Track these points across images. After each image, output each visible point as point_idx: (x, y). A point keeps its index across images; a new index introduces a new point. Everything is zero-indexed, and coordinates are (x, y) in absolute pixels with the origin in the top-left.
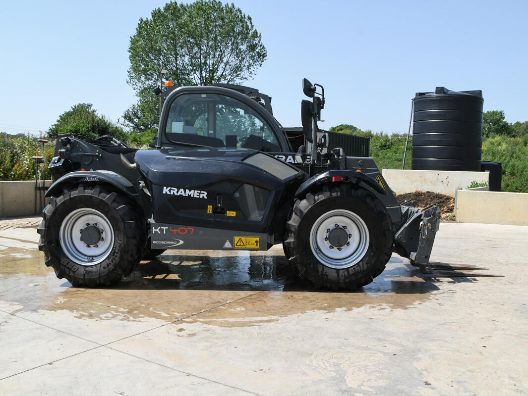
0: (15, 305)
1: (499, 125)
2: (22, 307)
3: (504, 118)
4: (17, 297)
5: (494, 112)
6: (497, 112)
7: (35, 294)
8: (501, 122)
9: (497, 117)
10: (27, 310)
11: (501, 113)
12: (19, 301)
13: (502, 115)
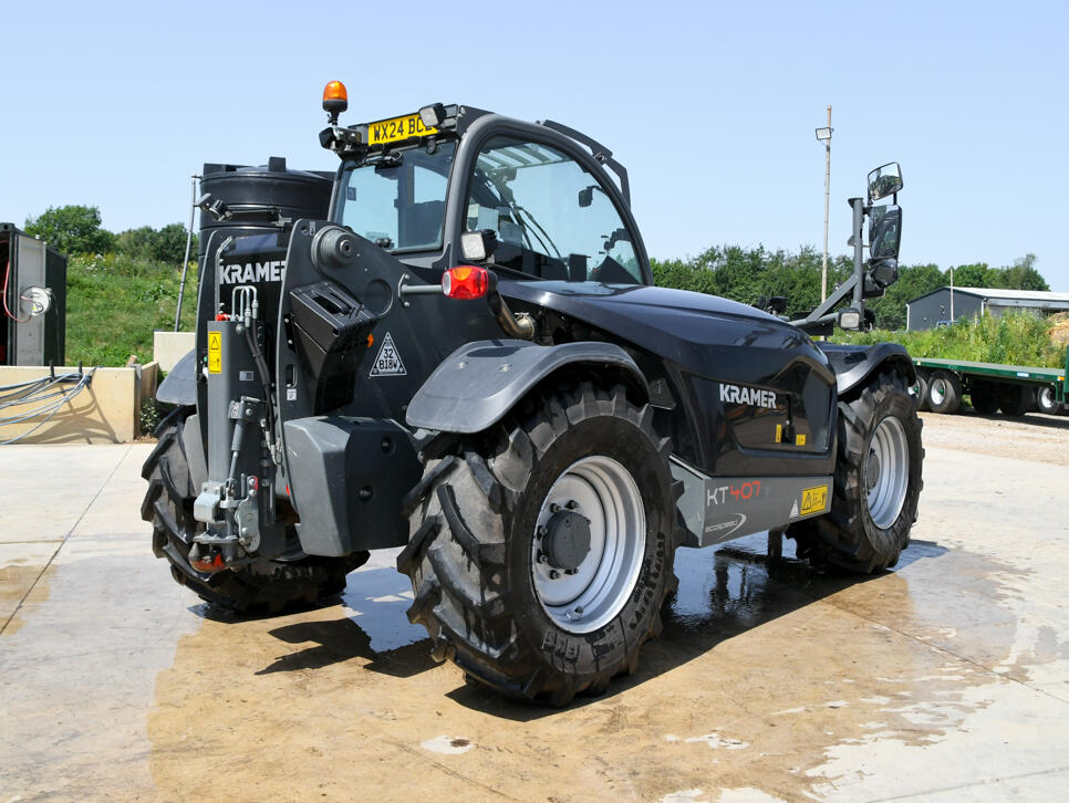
1: (92, 238)
3: (99, 223)
5: (79, 209)
6: (85, 208)
8: (94, 229)
9: (87, 219)
11: (94, 212)
13: (95, 217)
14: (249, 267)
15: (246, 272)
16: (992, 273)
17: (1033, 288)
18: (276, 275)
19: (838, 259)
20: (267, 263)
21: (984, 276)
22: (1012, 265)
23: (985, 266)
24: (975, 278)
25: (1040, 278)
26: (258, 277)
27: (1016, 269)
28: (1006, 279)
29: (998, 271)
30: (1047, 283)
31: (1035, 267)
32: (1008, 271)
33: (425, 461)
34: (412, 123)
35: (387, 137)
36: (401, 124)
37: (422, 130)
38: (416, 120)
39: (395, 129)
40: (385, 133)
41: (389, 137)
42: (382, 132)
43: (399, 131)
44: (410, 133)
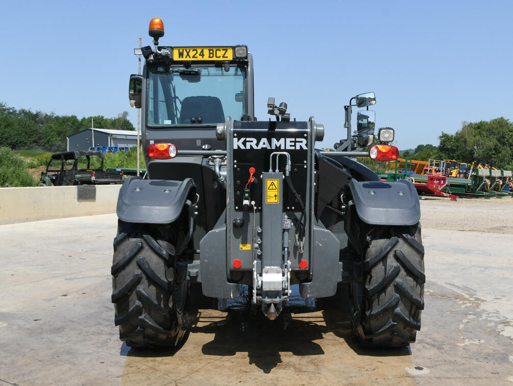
14: (264, 140)
16: (106, 121)
17: (128, 129)
19: (20, 111)
21: (102, 123)
22: (117, 117)
23: (103, 117)
24: (98, 123)
25: (131, 124)
27: (119, 119)
28: (114, 124)
29: (110, 120)
30: (134, 127)
31: (128, 118)
32: (115, 120)
33: (371, 241)
34: (211, 52)
35: (190, 57)
36: (202, 51)
37: (220, 57)
38: (215, 50)
39: (197, 53)
40: (188, 55)
41: (191, 57)
42: (185, 53)
43: (200, 55)
44: (210, 57)
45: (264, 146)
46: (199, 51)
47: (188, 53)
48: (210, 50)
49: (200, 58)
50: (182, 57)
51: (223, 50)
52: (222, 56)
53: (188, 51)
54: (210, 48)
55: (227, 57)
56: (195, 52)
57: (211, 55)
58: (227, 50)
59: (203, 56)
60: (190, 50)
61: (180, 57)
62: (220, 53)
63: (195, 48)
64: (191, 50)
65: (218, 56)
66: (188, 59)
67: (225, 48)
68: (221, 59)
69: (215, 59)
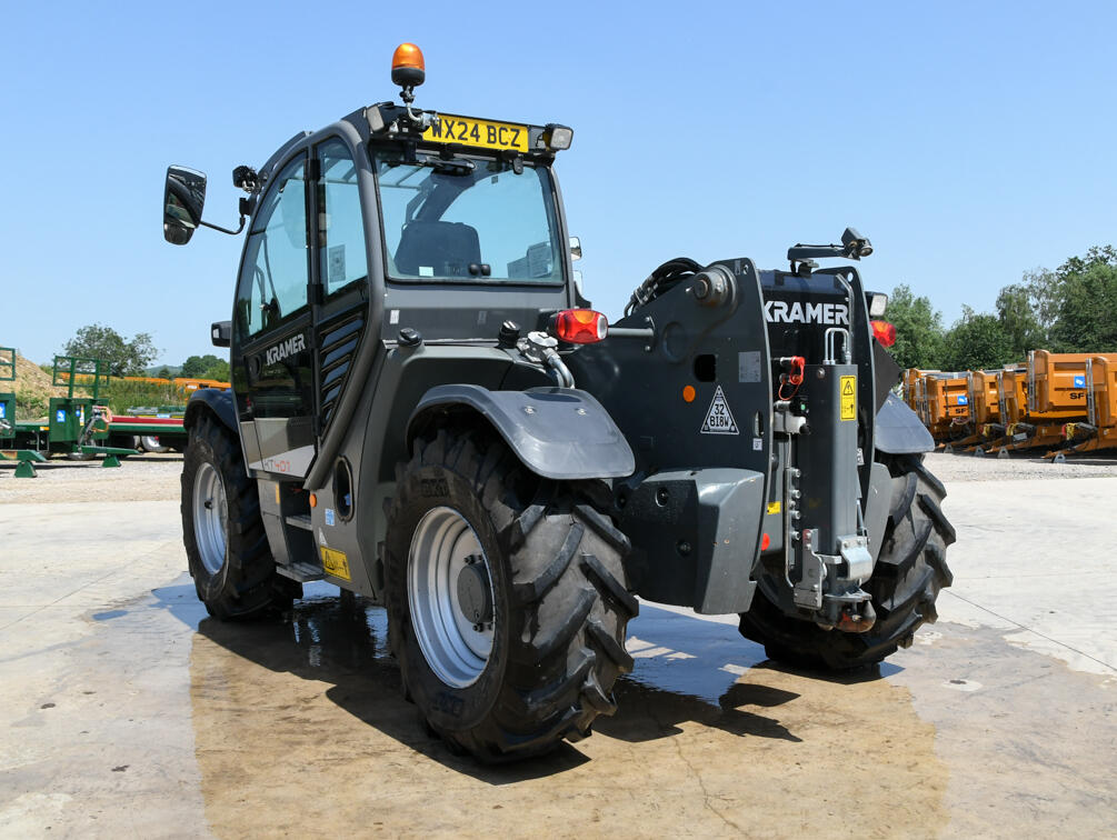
0: (1018, 643)
2: (1005, 637)
4: (1013, 658)
7: (972, 657)
10: (997, 630)
12: (1008, 649)
14: (797, 306)
15: (793, 311)
18: (830, 318)
20: (819, 305)
26: (809, 317)
34: (492, 131)
35: (454, 137)
36: (476, 128)
37: (507, 143)
38: (498, 129)
39: (466, 131)
40: (450, 132)
41: (456, 137)
42: (445, 128)
43: (472, 135)
44: (489, 142)
45: (797, 317)
46: (471, 126)
47: (450, 128)
48: (489, 127)
49: (471, 142)
50: (440, 136)
51: (512, 130)
52: (510, 142)
53: (450, 123)
54: (491, 123)
55: (518, 146)
56: (463, 127)
57: (492, 139)
58: (518, 132)
59: (477, 137)
60: (453, 122)
61: (434, 135)
62: (508, 136)
63: (463, 119)
64: (456, 123)
65: (503, 141)
66: (450, 140)
67: (516, 127)
68: (509, 147)
69: (497, 146)
